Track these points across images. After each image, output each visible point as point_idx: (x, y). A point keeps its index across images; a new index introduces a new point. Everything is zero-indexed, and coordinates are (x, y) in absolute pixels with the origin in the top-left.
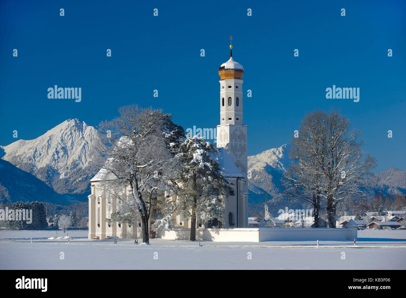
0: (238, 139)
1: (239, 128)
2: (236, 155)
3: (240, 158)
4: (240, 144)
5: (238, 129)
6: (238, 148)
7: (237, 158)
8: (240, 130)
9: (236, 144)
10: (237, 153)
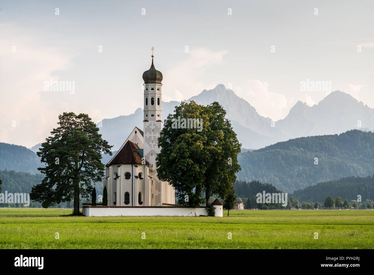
0: (152, 133)
1: (154, 123)
2: (150, 145)
3: (154, 148)
4: (154, 136)
5: (152, 124)
6: (152, 139)
7: (151, 148)
8: (154, 125)
9: (150, 137)
10: (151, 143)
